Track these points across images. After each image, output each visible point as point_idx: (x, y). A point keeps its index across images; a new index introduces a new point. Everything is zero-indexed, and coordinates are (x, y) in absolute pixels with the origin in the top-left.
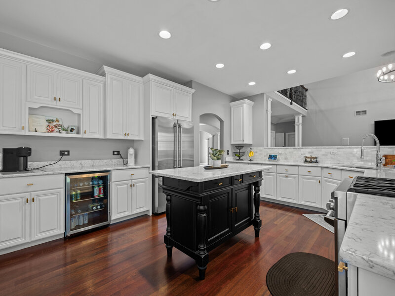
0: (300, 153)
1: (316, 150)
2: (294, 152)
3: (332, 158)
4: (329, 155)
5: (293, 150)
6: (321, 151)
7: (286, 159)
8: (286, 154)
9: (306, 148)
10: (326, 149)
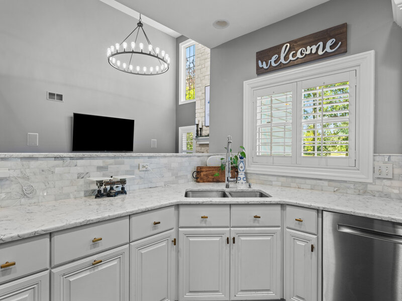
0: (75, 171)
1: (112, 161)
2: (57, 170)
3: (141, 178)
4: (137, 171)
5: (53, 162)
6: (123, 163)
7: (24, 195)
8: (28, 178)
9: (90, 158)
10: (132, 160)
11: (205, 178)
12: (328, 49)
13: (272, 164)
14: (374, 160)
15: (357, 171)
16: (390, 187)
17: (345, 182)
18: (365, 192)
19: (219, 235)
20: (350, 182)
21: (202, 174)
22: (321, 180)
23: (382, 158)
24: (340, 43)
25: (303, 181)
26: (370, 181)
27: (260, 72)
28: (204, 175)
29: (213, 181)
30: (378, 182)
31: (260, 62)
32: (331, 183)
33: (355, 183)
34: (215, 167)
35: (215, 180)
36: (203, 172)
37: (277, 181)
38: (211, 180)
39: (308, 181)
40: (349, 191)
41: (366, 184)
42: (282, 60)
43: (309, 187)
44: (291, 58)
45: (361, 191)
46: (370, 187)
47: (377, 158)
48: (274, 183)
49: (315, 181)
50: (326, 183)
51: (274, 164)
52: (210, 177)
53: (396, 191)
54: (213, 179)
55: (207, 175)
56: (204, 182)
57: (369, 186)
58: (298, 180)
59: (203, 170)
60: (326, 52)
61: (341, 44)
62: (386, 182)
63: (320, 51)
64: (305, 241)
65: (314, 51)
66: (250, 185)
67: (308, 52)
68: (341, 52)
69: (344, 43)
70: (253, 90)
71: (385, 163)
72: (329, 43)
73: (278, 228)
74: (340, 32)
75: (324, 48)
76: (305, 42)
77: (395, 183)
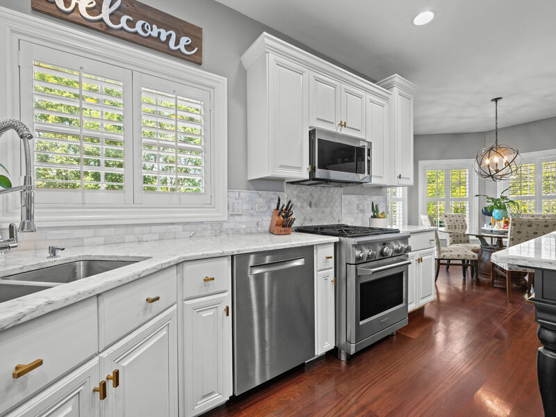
12: (181, 47)
13: (81, 206)
14: (228, 197)
15: (213, 209)
16: (240, 222)
17: (202, 223)
18: (221, 232)
20: (207, 223)
22: (173, 224)
23: (235, 194)
24: (196, 49)
25: (146, 229)
26: (225, 218)
27: (42, 7)
30: (231, 218)
32: (187, 227)
33: (212, 223)
37: (94, 236)
39: (154, 229)
40: (207, 233)
41: (221, 223)
42: (105, 16)
43: (157, 237)
44: (123, 23)
45: (218, 231)
46: (226, 226)
47: (231, 195)
48: (86, 241)
49: (165, 227)
50: (180, 228)
51: (87, 206)
53: (244, 226)
57: (225, 224)
58: (137, 229)
60: (179, 49)
61: (197, 51)
62: (237, 218)
63: (172, 44)
64: (214, 306)
65: (163, 38)
66: (53, 251)
67: (155, 34)
68: (196, 61)
69: (199, 52)
70: (18, 36)
71: (236, 199)
72: (184, 40)
73: (175, 307)
74: (195, 35)
75: (177, 43)
76: (149, 15)
77: (244, 219)
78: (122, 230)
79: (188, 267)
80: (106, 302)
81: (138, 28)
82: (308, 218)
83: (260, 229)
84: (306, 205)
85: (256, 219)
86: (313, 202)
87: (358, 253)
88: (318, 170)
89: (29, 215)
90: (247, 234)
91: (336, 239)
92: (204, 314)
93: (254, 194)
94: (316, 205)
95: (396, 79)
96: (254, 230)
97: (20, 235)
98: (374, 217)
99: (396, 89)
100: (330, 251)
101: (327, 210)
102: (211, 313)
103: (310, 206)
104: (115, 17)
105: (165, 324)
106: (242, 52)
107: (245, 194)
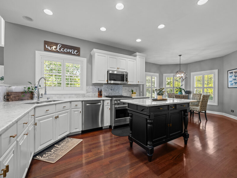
11: (14, 98)
12: (75, 53)
13: (52, 90)
14: (86, 88)
15: (82, 91)
17: (79, 94)
18: (84, 96)
19: (52, 117)
21: (11, 96)
25: (66, 95)
26: (86, 93)
27: (46, 50)
28: (13, 97)
29: (19, 100)
30: (87, 93)
31: (46, 46)
33: (82, 94)
34: (20, 92)
35: (20, 99)
36: (12, 95)
37: (55, 96)
38: (17, 99)
39: (68, 95)
41: (84, 94)
42: (58, 49)
43: (68, 97)
44: (62, 50)
46: (86, 95)
50: (74, 95)
51: (54, 90)
52: (17, 98)
53: (91, 95)
54: (19, 99)
55: (15, 97)
56: (12, 101)
58: (64, 95)
59: (12, 94)
62: (89, 93)
63: (73, 53)
64: (78, 111)
65: (70, 52)
66: (48, 99)
67: (69, 51)
68: (79, 55)
69: (79, 53)
70: (41, 56)
71: (89, 88)
72: (75, 51)
73: (69, 110)
74: (78, 49)
75: (74, 52)
76: (67, 47)
77: (91, 93)
78: (61, 95)
79: (72, 103)
80: (57, 105)
81: (65, 50)
82: (110, 93)
83: (95, 96)
84: (110, 90)
85: (94, 93)
86: (112, 89)
87: (116, 102)
88: (109, 81)
89: (46, 92)
90: (92, 97)
91: (111, 99)
92: (76, 112)
93: (94, 87)
94: (113, 90)
95: (137, 54)
96: (94, 96)
97: (43, 96)
98: (132, 93)
99: (138, 57)
100: (109, 101)
101: (117, 91)
102: (77, 112)
103: (111, 90)
104: (60, 49)
105: (67, 112)
106: (91, 51)
107: (91, 87)
